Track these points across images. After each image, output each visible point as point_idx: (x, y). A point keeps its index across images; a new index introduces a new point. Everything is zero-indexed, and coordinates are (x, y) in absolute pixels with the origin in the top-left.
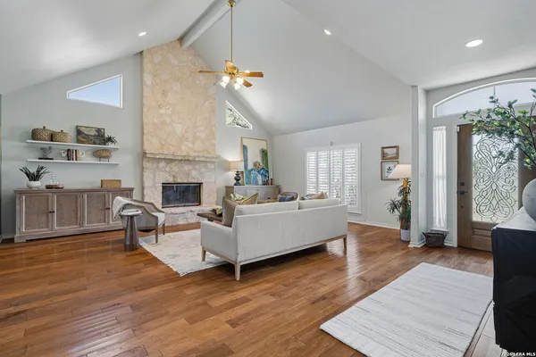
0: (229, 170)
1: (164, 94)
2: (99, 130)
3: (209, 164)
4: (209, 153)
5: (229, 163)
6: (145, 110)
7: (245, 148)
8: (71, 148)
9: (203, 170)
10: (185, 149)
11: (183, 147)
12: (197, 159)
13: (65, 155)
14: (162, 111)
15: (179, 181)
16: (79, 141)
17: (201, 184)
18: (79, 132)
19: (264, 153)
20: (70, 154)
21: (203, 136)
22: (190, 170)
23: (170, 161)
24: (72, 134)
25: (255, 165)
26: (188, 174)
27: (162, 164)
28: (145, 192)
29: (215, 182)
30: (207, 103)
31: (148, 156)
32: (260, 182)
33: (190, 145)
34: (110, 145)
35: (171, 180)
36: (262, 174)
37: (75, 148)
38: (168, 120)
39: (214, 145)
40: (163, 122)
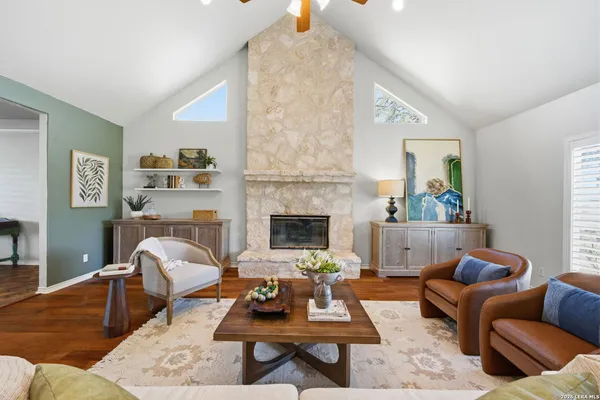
0: (376, 195)
1: (274, 92)
2: (200, 152)
3: (339, 186)
4: (340, 169)
5: (376, 184)
6: (250, 118)
7: (409, 157)
8: (172, 174)
9: (330, 196)
10: (304, 167)
11: (300, 164)
13: (166, 182)
14: (271, 117)
15: (294, 212)
16: (180, 166)
17: (328, 217)
18: (181, 156)
19: (454, 165)
20: (171, 181)
21: (331, 144)
22: (311, 198)
23: (280, 184)
24: (176, 158)
25: (431, 185)
26: (307, 202)
27: (270, 190)
28: (248, 225)
29: (351, 215)
30: (339, 92)
33: (311, 160)
34: (210, 168)
35: (282, 211)
36: (448, 202)
37: (175, 174)
38: (278, 127)
39: (349, 156)
40: (271, 132)
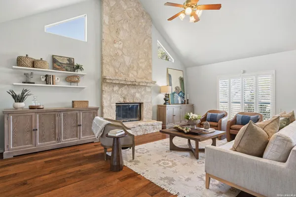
0: (160, 92)
1: (117, 31)
2: (69, 60)
3: (147, 88)
4: (147, 79)
5: (160, 87)
6: (104, 44)
7: (169, 76)
8: (49, 74)
9: (143, 93)
10: (132, 77)
11: (131, 75)
12: (141, 84)
13: (44, 79)
14: (116, 46)
15: (128, 101)
16: (54, 68)
17: (141, 104)
18: (54, 60)
19: (182, 80)
20: (48, 79)
21: (143, 66)
22: (135, 93)
23: (123, 85)
24: (49, 61)
25: (176, 88)
26: (133, 96)
27: (116, 88)
28: (104, 110)
29: (151, 102)
30: (146, 41)
31: (108, 81)
32: (180, 102)
33: (135, 73)
34: (79, 72)
35: (122, 101)
36: (181, 96)
37: (51, 74)
38: (120, 53)
39: (151, 73)
40: (117, 55)
